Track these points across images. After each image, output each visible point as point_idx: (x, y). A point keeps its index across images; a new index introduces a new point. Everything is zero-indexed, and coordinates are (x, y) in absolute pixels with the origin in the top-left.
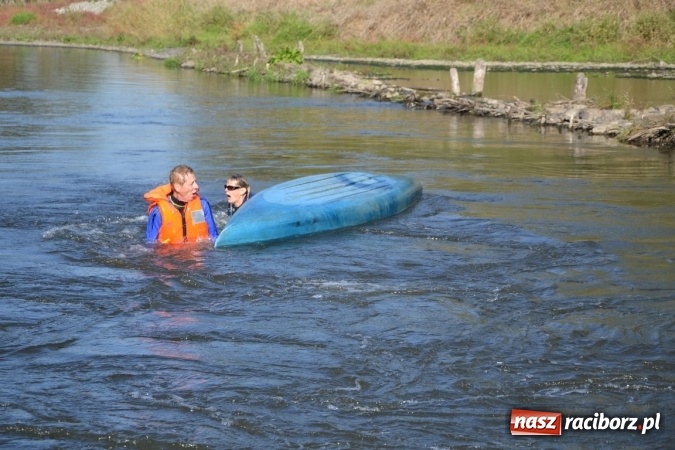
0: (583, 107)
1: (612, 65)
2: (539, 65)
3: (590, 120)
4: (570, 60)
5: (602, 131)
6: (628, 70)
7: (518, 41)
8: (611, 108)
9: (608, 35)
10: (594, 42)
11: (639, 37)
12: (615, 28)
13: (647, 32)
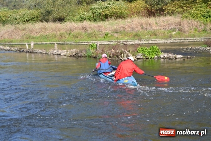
2: (41, 43)
4: (47, 42)
6: (60, 43)
8: (63, 50)
9: (54, 36)
10: (51, 38)
11: (60, 37)
12: (55, 35)
13: (62, 36)
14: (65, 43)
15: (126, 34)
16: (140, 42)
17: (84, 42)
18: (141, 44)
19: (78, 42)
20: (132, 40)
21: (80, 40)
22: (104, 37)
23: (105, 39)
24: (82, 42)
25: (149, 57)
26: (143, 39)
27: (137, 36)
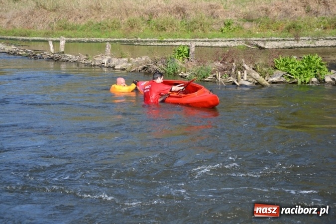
0: (110, 57)
1: (118, 40)
2: (87, 39)
3: (113, 63)
4: (101, 37)
5: (119, 68)
6: (125, 42)
7: (77, 29)
8: (122, 57)
9: (116, 26)
10: (110, 30)
11: (129, 27)
12: (119, 23)
13: (132, 25)
14: (138, 41)
15: (271, 25)
16: (296, 42)
17: (178, 41)
18: (298, 47)
19: (165, 39)
20: (281, 37)
21: (170, 36)
22: (222, 31)
23: (223, 35)
24: (172, 40)
25: (299, 80)
26: (304, 35)
27: (294, 30)
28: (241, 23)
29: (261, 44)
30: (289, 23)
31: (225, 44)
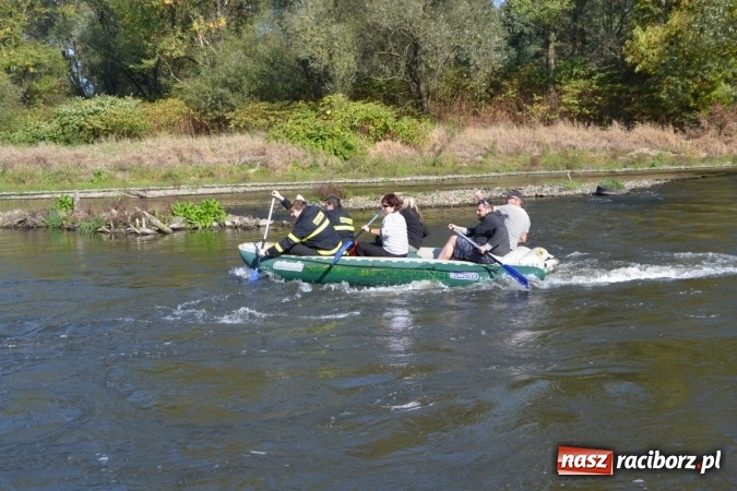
19: (26, 193)
21: (31, 189)
22: (93, 182)
23: (94, 185)
24: (35, 193)
25: (199, 225)
26: (185, 184)
27: (170, 178)
28: (113, 172)
29: (141, 193)
30: (164, 172)
31: (101, 194)
